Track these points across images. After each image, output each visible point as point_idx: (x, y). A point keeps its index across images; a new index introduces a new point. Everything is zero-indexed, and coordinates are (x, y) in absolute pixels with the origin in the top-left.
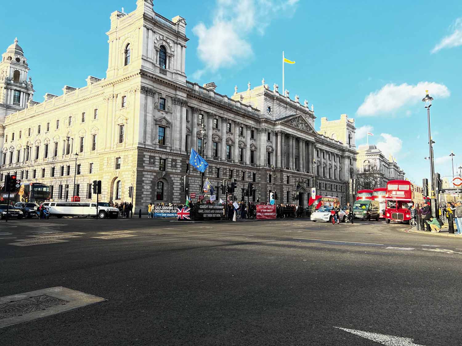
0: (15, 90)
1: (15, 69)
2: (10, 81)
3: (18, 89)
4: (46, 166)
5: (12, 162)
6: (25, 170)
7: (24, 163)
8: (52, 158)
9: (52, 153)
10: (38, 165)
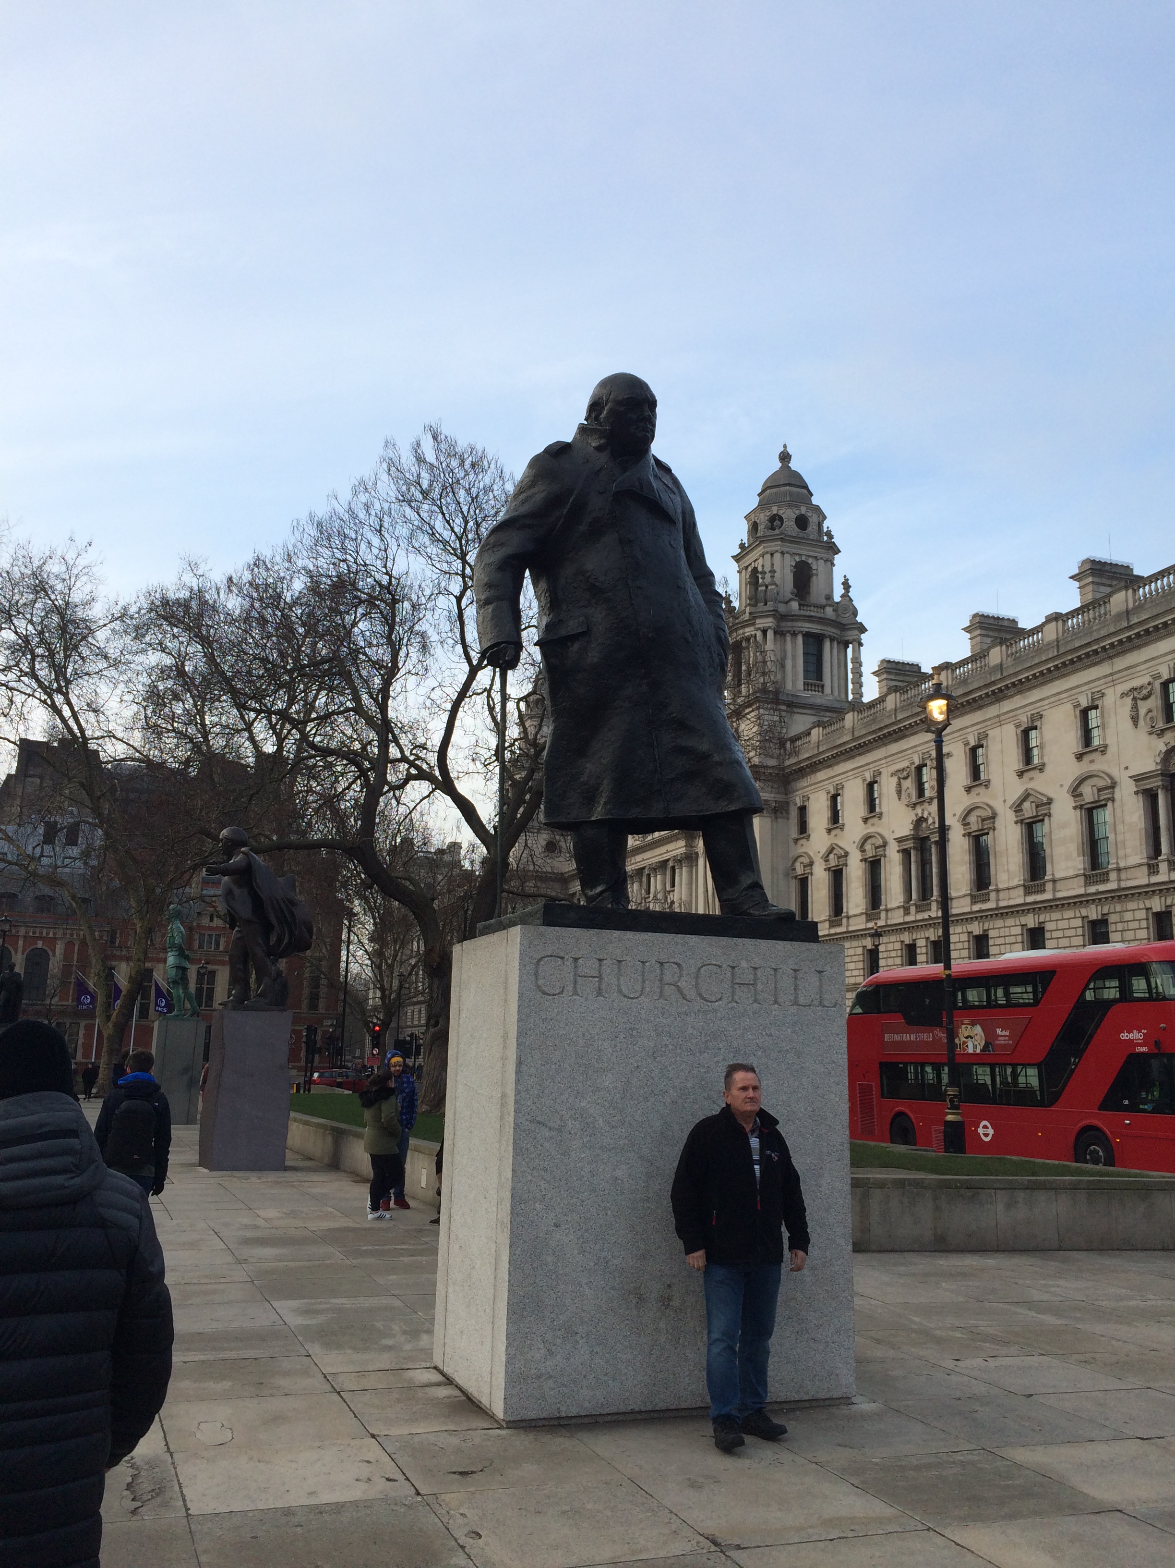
0: (807, 636)
1: (797, 559)
2: (787, 603)
3: (815, 628)
4: (1048, 915)
5: (845, 910)
6: (923, 936)
7: (913, 909)
8: (1082, 878)
9: (1076, 854)
10: (997, 915)
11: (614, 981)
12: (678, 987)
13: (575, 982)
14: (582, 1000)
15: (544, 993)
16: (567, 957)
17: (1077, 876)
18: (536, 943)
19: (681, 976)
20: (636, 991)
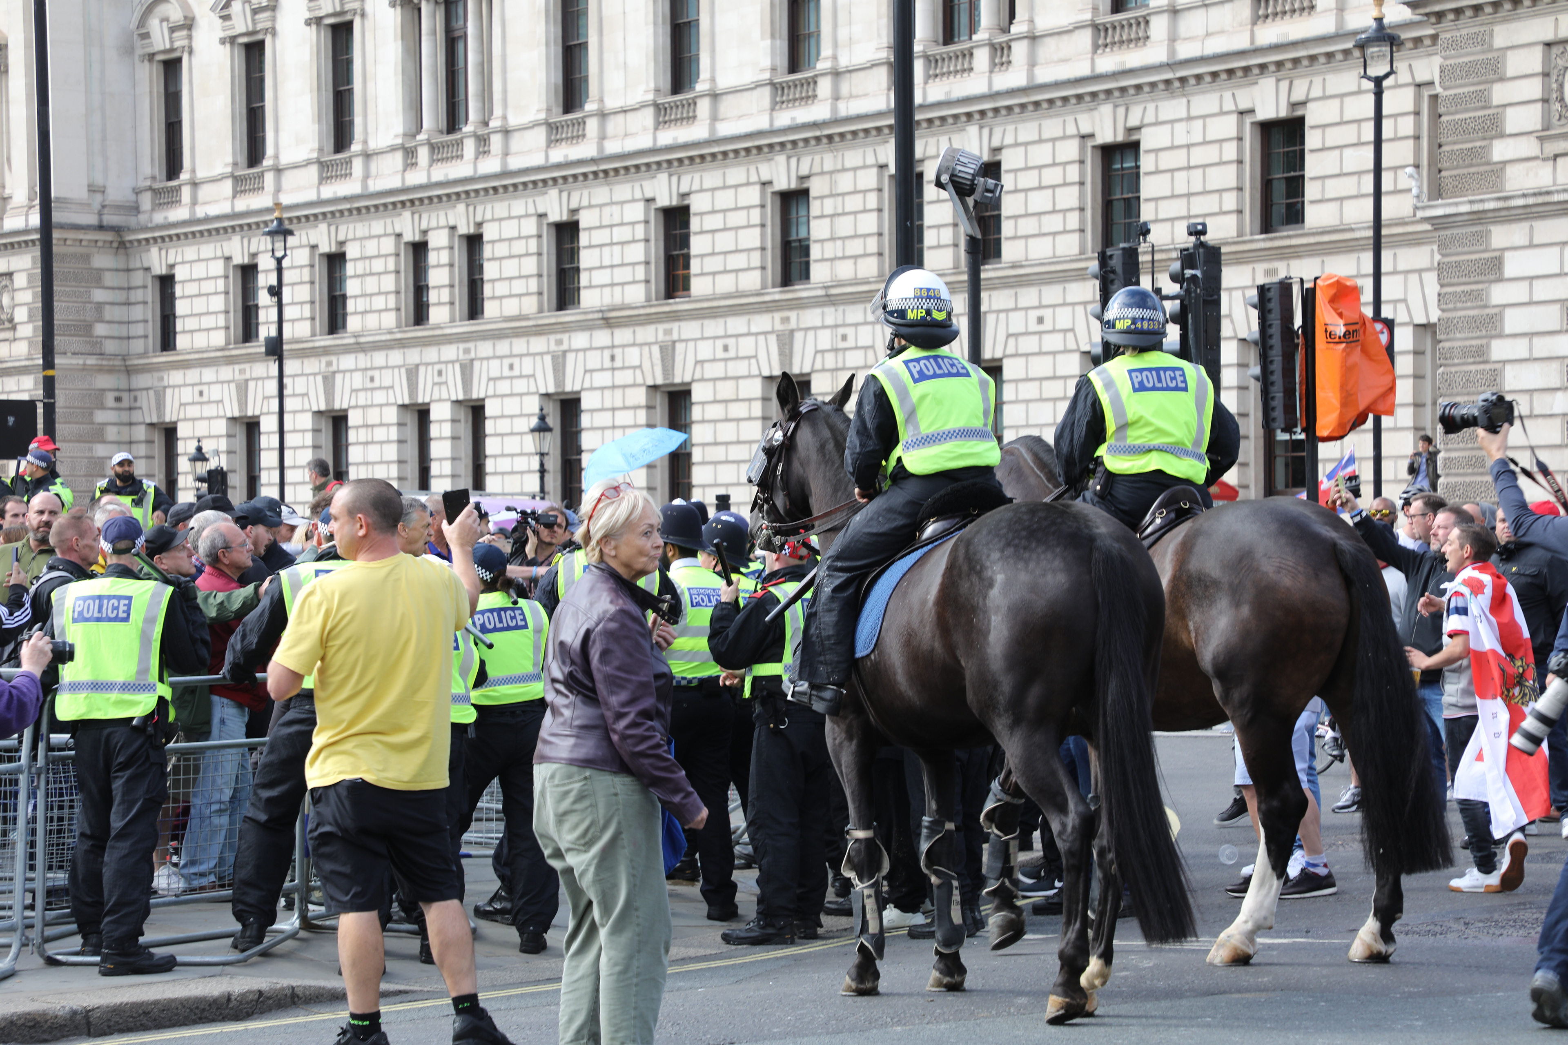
4: (697, 176)
5: (270, 150)
6: (443, 222)
7: (423, 154)
8: (767, 91)
9: (756, 33)
10: (595, 173)
17: (758, 85)
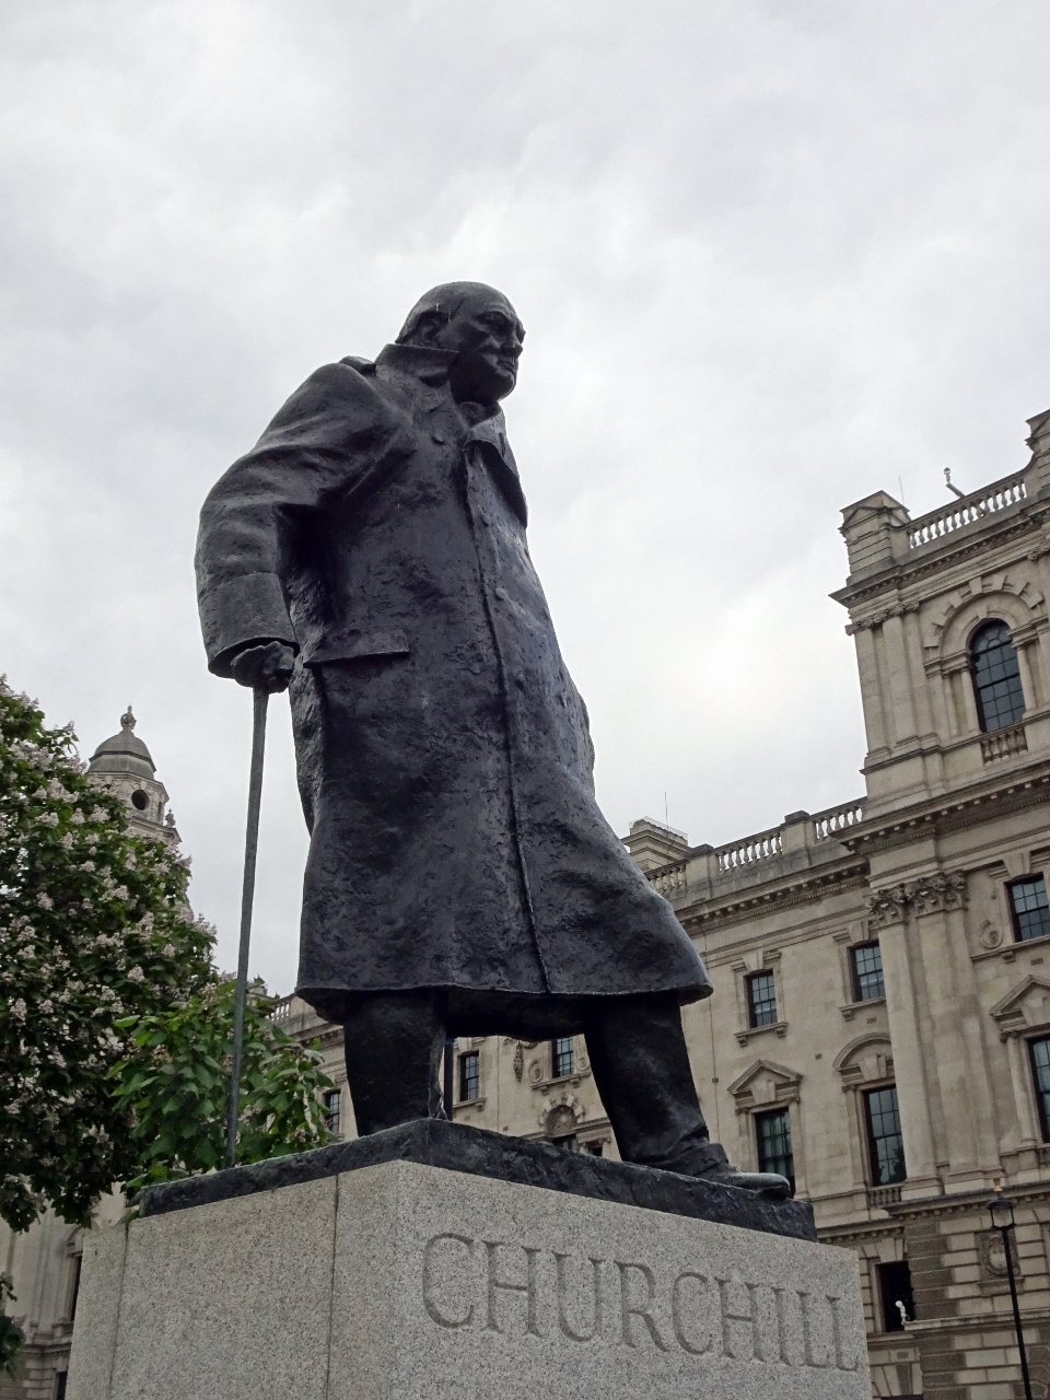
11: (552, 1299)
12: (648, 1319)
13: (491, 1297)
14: (503, 1339)
15: (438, 1319)
16: (476, 1240)
18: (424, 1202)
19: (652, 1295)
20: (587, 1325)
